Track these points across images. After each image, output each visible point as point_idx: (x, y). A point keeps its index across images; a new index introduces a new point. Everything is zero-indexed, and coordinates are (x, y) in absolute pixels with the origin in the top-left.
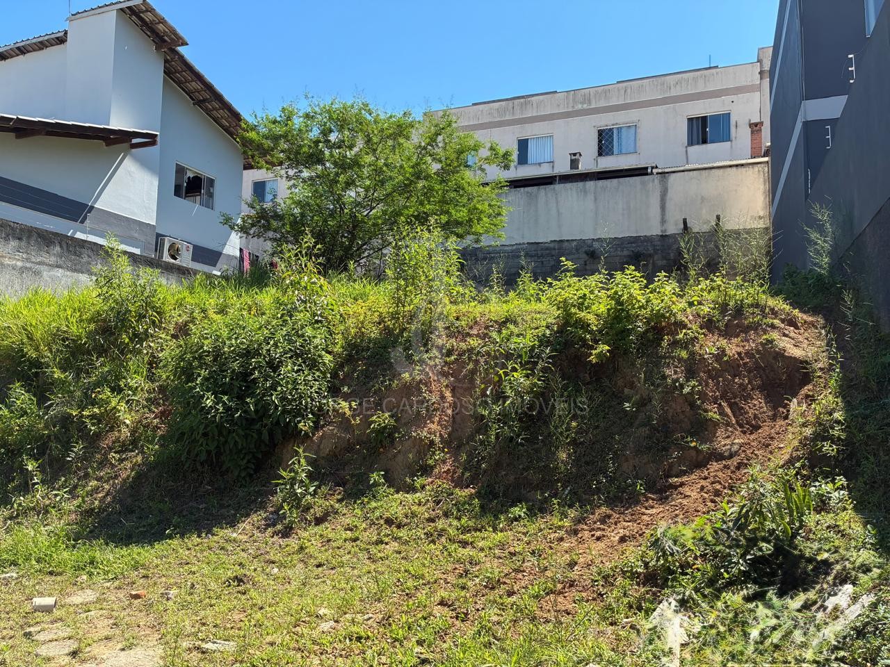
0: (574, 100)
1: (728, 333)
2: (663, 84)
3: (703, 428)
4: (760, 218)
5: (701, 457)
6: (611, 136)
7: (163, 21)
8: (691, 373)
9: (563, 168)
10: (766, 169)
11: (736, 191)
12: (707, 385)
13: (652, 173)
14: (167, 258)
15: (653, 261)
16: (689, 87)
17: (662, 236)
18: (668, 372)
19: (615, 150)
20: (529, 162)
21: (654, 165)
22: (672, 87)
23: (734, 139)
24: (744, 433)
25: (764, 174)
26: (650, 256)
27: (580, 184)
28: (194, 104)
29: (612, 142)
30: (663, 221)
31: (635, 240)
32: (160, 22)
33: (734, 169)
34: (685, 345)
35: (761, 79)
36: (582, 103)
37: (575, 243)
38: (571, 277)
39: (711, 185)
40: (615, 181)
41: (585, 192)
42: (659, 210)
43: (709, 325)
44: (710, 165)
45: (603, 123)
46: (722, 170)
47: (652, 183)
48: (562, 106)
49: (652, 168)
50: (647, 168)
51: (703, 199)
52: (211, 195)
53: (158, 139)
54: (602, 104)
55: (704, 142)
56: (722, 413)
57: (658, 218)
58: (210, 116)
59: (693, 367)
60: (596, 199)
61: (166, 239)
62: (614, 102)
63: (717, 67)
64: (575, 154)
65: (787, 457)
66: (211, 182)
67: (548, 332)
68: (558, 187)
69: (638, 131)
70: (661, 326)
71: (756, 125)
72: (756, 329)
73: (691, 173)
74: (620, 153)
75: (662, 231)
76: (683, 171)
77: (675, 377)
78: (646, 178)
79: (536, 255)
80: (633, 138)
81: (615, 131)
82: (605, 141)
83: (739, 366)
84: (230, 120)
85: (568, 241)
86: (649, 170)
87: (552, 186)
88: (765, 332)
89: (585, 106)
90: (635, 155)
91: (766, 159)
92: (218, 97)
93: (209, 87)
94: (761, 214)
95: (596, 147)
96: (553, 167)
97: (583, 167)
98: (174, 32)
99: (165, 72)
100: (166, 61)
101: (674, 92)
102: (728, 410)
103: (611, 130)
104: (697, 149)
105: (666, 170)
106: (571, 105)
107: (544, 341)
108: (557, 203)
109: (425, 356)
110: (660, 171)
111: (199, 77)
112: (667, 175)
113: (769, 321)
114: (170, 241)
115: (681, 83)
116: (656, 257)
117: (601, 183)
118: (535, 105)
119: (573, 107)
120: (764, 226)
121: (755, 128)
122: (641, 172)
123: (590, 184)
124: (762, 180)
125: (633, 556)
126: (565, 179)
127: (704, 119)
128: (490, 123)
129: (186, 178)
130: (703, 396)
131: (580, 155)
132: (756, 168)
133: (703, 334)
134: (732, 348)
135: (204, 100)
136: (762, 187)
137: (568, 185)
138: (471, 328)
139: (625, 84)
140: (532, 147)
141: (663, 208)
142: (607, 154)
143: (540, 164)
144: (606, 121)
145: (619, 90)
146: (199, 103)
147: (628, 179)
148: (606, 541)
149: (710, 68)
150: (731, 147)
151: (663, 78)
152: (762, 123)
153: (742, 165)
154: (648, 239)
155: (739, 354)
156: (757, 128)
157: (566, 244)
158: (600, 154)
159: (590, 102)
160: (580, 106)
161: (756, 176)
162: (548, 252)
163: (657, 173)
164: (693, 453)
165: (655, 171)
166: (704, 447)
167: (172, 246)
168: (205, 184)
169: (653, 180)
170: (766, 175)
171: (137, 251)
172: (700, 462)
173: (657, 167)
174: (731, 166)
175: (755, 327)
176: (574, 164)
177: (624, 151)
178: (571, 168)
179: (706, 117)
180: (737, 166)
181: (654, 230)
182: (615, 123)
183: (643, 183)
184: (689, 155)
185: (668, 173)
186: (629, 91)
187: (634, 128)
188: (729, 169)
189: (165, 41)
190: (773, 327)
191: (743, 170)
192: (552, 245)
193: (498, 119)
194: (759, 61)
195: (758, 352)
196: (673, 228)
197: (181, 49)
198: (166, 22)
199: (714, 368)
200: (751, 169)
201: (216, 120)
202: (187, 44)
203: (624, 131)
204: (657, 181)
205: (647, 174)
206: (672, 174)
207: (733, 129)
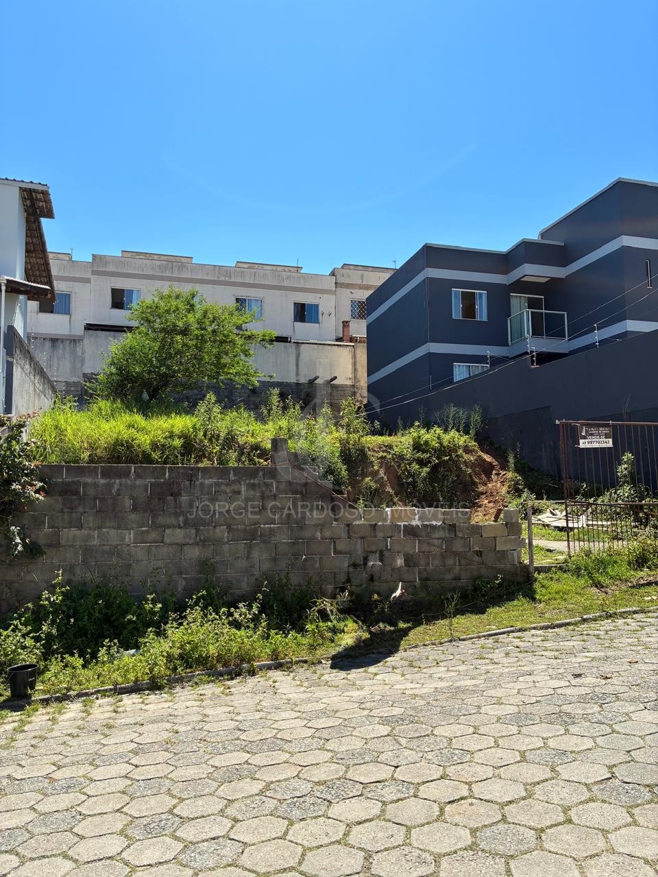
0: (219, 273)
2: (279, 276)
4: (350, 379)
6: (244, 304)
10: (353, 350)
11: (338, 361)
13: (290, 342)
16: (295, 282)
17: (297, 383)
21: (291, 336)
22: (285, 280)
23: (321, 322)
30: (297, 374)
31: (281, 384)
35: (336, 288)
36: (226, 276)
42: (295, 367)
44: (324, 342)
45: (240, 294)
47: (291, 348)
48: (209, 275)
49: (291, 338)
50: (287, 338)
51: (320, 363)
54: (239, 280)
55: (304, 321)
57: (295, 373)
62: (247, 280)
69: (263, 304)
71: (347, 322)
73: (313, 345)
75: (297, 380)
76: (308, 343)
78: (288, 344)
80: (260, 309)
81: (247, 301)
86: (289, 339)
89: (227, 279)
90: (261, 321)
91: (353, 344)
94: (351, 376)
101: (286, 284)
103: (245, 300)
104: (298, 324)
105: (300, 341)
106: (217, 275)
110: (295, 341)
112: (300, 344)
115: (290, 278)
118: (189, 270)
119: (218, 277)
122: (285, 340)
124: (351, 356)
127: (304, 305)
132: (348, 348)
136: (351, 360)
141: (297, 365)
144: (242, 293)
145: (250, 273)
150: (320, 328)
152: (349, 322)
153: (340, 345)
154: (288, 385)
156: (347, 324)
159: (230, 277)
160: (223, 278)
161: (348, 354)
163: (294, 343)
165: (292, 340)
169: (291, 346)
170: (353, 354)
173: (293, 338)
180: (337, 345)
181: (293, 380)
182: (247, 295)
183: (285, 347)
186: (257, 275)
187: (260, 302)
188: (334, 347)
191: (341, 348)
193: (160, 274)
194: (333, 275)
196: (303, 380)
197: (44, 220)
200: (345, 349)
202: (52, 217)
203: (253, 302)
204: (293, 347)
205: (287, 342)
206: (303, 345)
207: (320, 316)
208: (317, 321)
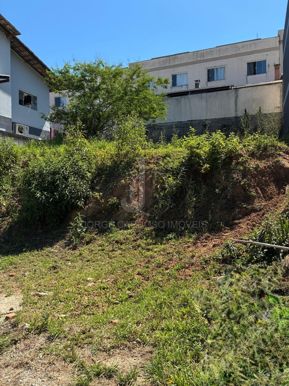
0: (197, 56)
1: (260, 158)
2: (236, 47)
3: (249, 199)
4: (278, 107)
5: (248, 211)
6: (213, 72)
7: (9, 24)
8: (244, 176)
9: (192, 87)
10: (281, 85)
11: (268, 96)
12: (251, 180)
13: (231, 89)
14: (18, 133)
15: (232, 128)
16: (248, 49)
17: (235, 117)
18: (234, 176)
19: (215, 78)
20: (177, 85)
21: (232, 85)
22: (240, 49)
23: (267, 72)
24: (266, 200)
25: (280, 88)
26: (230, 126)
27: (200, 95)
28: (25, 62)
29: (213, 75)
30: (236, 111)
31: (224, 119)
32: (8, 24)
33: (267, 86)
34: (242, 163)
35: (280, 44)
36: (200, 57)
37: (197, 122)
38: (194, 136)
39: (257, 93)
40: (215, 93)
41: (202, 98)
42: (234, 105)
43: (252, 155)
46: (262, 86)
47: (232, 93)
48: (191, 59)
49: (232, 86)
50: (229, 86)
51: (253, 100)
52: (36, 104)
53: (10, 79)
54: (209, 57)
55: (255, 74)
56: (257, 192)
57: (234, 109)
58: (33, 67)
59: (245, 173)
60: (206, 101)
61: (17, 124)
62: (214, 56)
63: (260, 39)
64: (197, 81)
65: (283, 210)
66: (35, 98)
67: (184, 160)
68: (190, 96)
69: (225, 69)
70: (232, 156)
71: (277, 65)
72: (272, 156)
73: (249, 88)
74: (217, 80)
75: (236, 115)
76: (245, 87)
77: (237, 178)
78: (229, 91)
79: (181, 127)
80: (223, 73)
81: (215, 69)
82: (211, 75)
83: (265, 172)
84: (42, 69)
85: (195, 120)
86: (230, 88)
87: (187, 96)
88: (276, 157)
89: (202, 58)
90: (224, 81)
91: (281, 81)
92: (36, 58)
93: (31, 54)
94: (279, 105)
95: (207, 77)
96: (188, 87)
97: (201, 87)
98: (14, 29)
99: (11, 47)
100: (11, 42)
101: (241, 51)
102: (260, 191)
103: (213, 69)
104: (251, 77)
105: (238, 87)
107: (182, 164)
108: (190, 103)
109: (131, 172)
110: (235, 87)
111: (26, 49)
112: (238, 89)
113: (278, 152)
114: (18, 125)
115: (244, 47)
116: (233, 126)
117: (209, 94)
118: (179, 59)
119: (196, 59)
120: (280, 111)
121: (277, 67)
122: (226, 88)
123: (204, 95)
124: (279, 90)
125: (218, 252)
126: (193, 92)
127: (254, 63)
128: (159, 67)
129: (24, 97)
130: (249, 185)
131: (200, 81)
132: (277, 85)
133: (250, 159)
134: (262, 165)
135: (30, 60)
136: (279, 94)
137: (194, 95)
138: (151, 160)
139: (220, 48)
140: (178, 78)
141: (236, 104)
142: (212, 80)
143: (182, 86)
144: (211, 65)
145: (217, 51)
146: (28, 61)
147: (220, 92)
148: (207, 247)
149: (257, 39)
150: (266, 75)
151: (236, 45)
152: (279, 65)
153: (271, 84)
154: (229, 119)
155: (265, 167)
156: (278, 67)
157: (194, 122)
158: (208, 81)
159: (204, 57)
160: (199, 59)
161: (277, 89)
162: (186, 125)
163: (234, 89)
164: (245, 209)
165: (233, 88)
166: (249, 207)
167: (19, 128)
168: (32, 99)
169: (232, 92)
170: (281, 88)
171: (4, 130)
172: (247, 213)
173: (233, 86)
174: (266, 85)
175: (272, 155)
176: (197, 85)
177: (219, 78)
178: (196, 88)
179: (255, 62)
180: (268, 84)
181: (232, 115)
182: (215, 66)
183: (227, 93)
184: (248, 80)
185: (238, 88)
186: (221, 51)
187: (223, 68)
188: (265, 86)
189: (10, 33)
190: (280, 155)
191: (271, 86)
192: (188, 122)
193: (163, 66)
194: (279, 36)
195: (273, 166)
196: (240, 114)
197: (18, 37)
198: (10, 24)
199: (254, 174)
200: (275, 86)
201: (35, 69)
202: (20, 34)
203: (219, 70)
204: (233, 92)
205: (229, 89)
206: (240, 89)
207: (267, 67)
208: (265, 72)
